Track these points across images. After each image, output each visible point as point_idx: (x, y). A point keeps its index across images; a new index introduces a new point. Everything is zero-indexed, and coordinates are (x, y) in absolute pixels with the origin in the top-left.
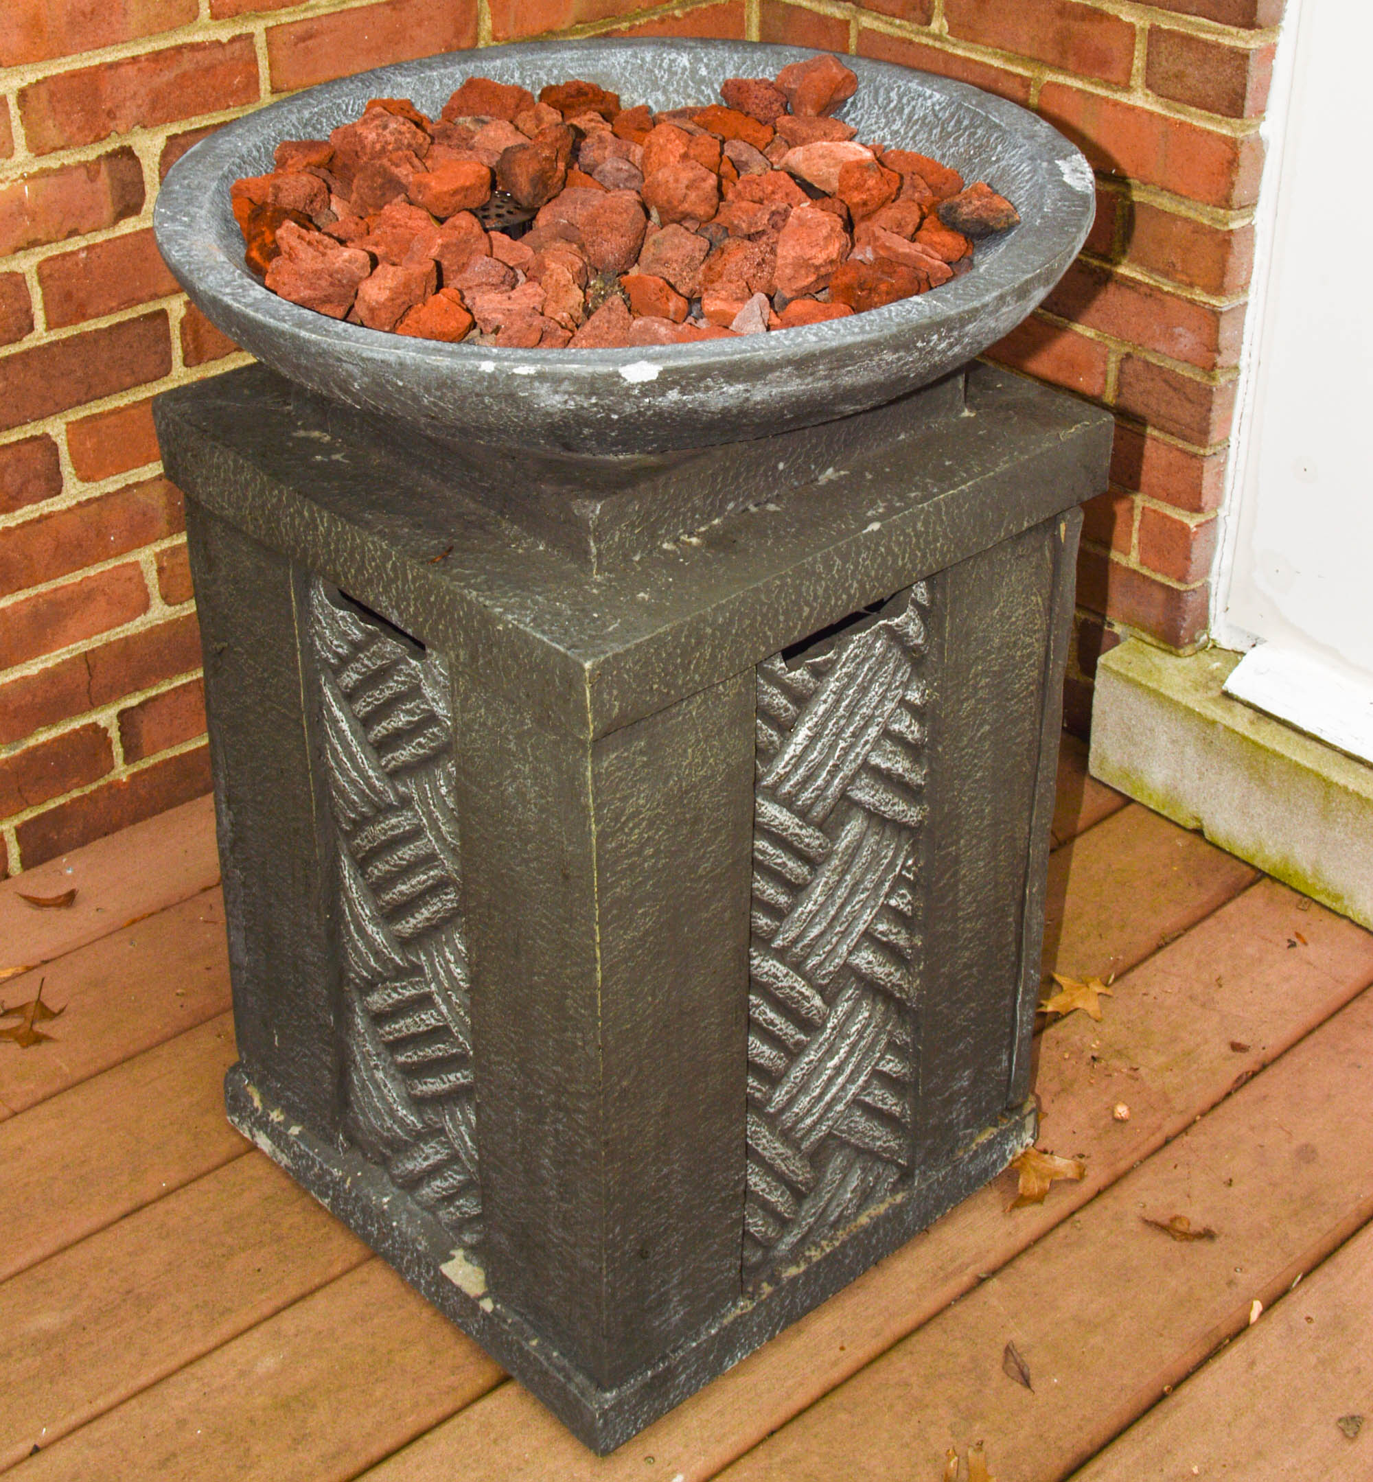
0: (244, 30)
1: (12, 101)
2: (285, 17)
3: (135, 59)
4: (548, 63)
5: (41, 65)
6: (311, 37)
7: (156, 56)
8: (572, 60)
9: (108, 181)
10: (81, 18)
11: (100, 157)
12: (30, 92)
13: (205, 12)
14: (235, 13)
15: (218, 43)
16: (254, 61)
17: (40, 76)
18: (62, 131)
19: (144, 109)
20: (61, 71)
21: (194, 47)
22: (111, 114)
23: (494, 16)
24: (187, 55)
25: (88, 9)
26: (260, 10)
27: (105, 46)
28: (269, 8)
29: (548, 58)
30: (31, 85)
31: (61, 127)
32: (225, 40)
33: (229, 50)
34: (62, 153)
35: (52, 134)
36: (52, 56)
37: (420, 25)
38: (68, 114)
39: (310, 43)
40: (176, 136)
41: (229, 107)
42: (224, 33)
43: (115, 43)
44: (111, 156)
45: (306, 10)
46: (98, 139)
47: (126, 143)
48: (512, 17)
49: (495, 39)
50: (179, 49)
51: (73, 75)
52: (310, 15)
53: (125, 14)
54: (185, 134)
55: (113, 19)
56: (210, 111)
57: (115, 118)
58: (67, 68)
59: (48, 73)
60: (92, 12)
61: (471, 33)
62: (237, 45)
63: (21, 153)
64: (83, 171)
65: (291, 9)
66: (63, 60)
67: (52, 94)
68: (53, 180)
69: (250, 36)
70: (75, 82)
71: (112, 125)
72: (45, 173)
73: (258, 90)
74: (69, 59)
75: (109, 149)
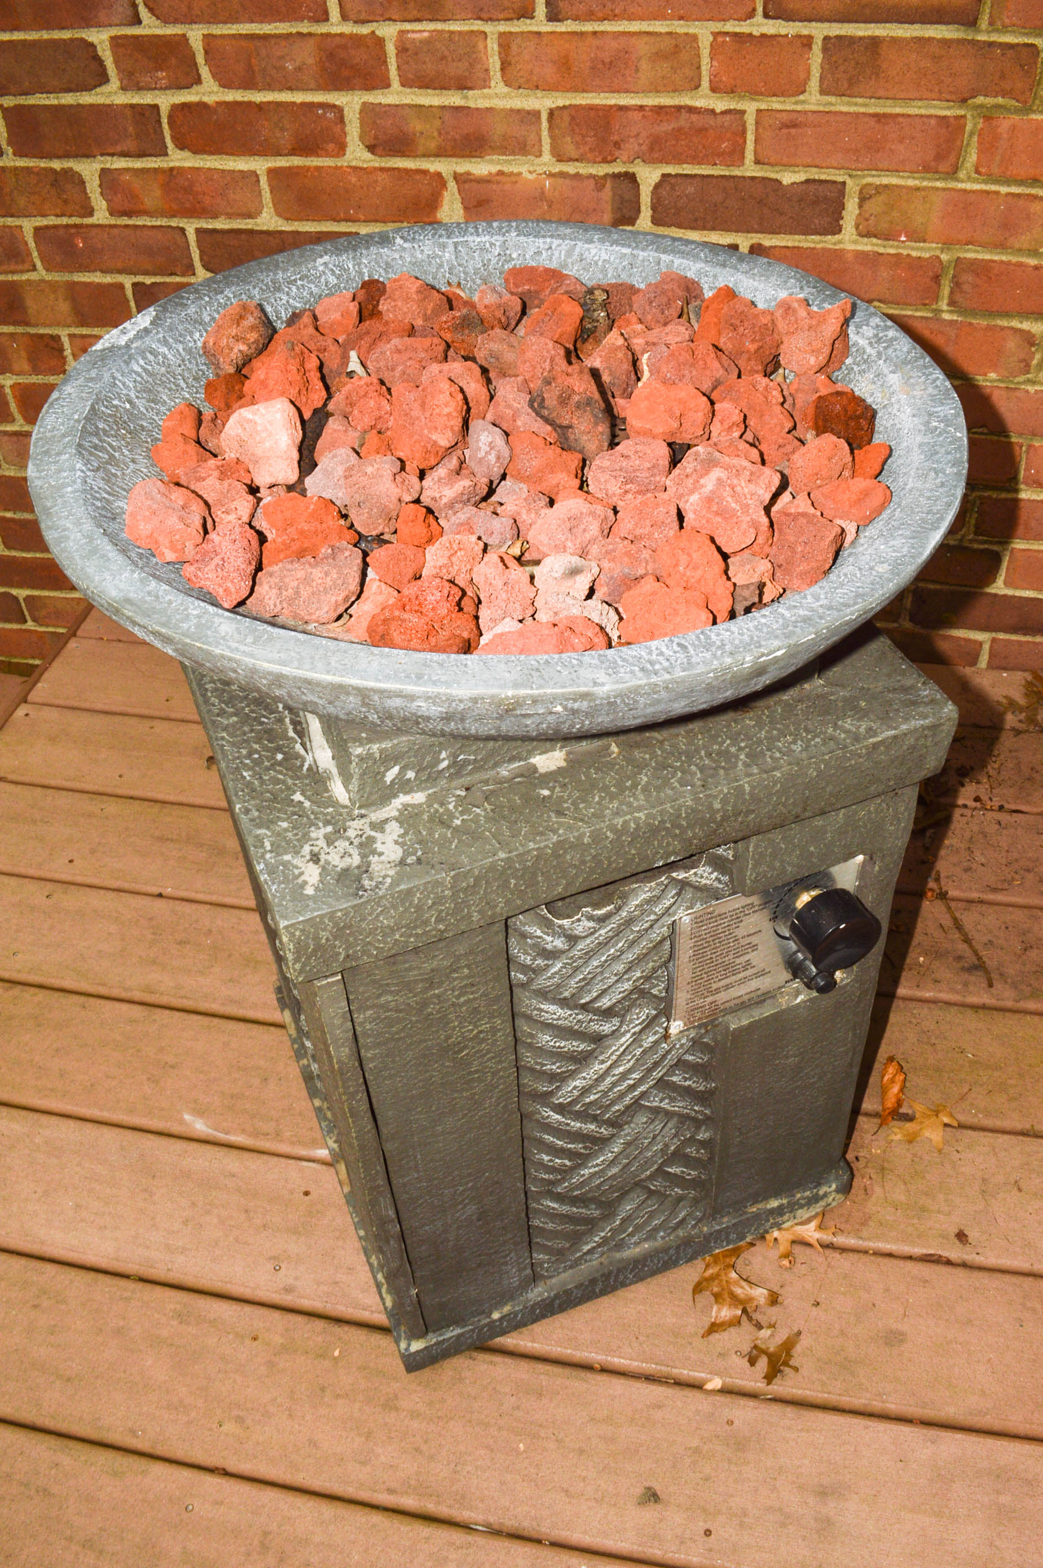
0: (740, 106)
1: (544, 116)
2: (776, 104)
3: (641, 108)
5: (569, 95)
6: (795, 126)
7: (659, 109)
9: (610, 194)
10: (600, 66)
11: (607, 175)
12: (556, 113)
13: (705, 83)
14: (731, 91)
15: (713, 111)
16: (744, 132)
17: (567, 103)
18: (577, 148)
19: (644, 148)
20: (584, 102)
21: (691, 110)
22: (617, 145)
23: (980, 151)
24: (684, 115)
25: (608, 60)
26: (754, 93)
27: (618, 92)
28: (762, 94)
30: (559, 108)
31: (577, 145)
32: (718, 111)
33: (720, 119)
34: (577, 164)
35: (571, 150)
36: (575, 89)
37: (901, 141)
38: (583, 136)
39: (793, 131)
40: (669, 175)
41: (715, 164)
42: (720, 104)
43: (627, 91)
44: (616, 176)
45: (796, 103)
46: (605, 161)
47: (631, 170)
48: (998, 158)
49: (977, 172)
50: (679, 108)
51: (591, 108)
52: (799, 108)
53: (637, 70)
54: (677, 175)
55: (627, 72)
56: (699, 163)
57: (619, 148)
58: (589, 102)
59: (574, 102)
60: (611, 63)
61: (952, 158)
62: (728, 117)
63: (547, 156)
64: (592, 182)
65: (782, 99)
66: (585, 95)
67: (573, 118)
68: (568, 181)
69: (743, 112)
70: (592, 114)
71: (617, 153)
72: (562, 175)
73: (743, 157)
74: (591, 95)
75: (617, 170)
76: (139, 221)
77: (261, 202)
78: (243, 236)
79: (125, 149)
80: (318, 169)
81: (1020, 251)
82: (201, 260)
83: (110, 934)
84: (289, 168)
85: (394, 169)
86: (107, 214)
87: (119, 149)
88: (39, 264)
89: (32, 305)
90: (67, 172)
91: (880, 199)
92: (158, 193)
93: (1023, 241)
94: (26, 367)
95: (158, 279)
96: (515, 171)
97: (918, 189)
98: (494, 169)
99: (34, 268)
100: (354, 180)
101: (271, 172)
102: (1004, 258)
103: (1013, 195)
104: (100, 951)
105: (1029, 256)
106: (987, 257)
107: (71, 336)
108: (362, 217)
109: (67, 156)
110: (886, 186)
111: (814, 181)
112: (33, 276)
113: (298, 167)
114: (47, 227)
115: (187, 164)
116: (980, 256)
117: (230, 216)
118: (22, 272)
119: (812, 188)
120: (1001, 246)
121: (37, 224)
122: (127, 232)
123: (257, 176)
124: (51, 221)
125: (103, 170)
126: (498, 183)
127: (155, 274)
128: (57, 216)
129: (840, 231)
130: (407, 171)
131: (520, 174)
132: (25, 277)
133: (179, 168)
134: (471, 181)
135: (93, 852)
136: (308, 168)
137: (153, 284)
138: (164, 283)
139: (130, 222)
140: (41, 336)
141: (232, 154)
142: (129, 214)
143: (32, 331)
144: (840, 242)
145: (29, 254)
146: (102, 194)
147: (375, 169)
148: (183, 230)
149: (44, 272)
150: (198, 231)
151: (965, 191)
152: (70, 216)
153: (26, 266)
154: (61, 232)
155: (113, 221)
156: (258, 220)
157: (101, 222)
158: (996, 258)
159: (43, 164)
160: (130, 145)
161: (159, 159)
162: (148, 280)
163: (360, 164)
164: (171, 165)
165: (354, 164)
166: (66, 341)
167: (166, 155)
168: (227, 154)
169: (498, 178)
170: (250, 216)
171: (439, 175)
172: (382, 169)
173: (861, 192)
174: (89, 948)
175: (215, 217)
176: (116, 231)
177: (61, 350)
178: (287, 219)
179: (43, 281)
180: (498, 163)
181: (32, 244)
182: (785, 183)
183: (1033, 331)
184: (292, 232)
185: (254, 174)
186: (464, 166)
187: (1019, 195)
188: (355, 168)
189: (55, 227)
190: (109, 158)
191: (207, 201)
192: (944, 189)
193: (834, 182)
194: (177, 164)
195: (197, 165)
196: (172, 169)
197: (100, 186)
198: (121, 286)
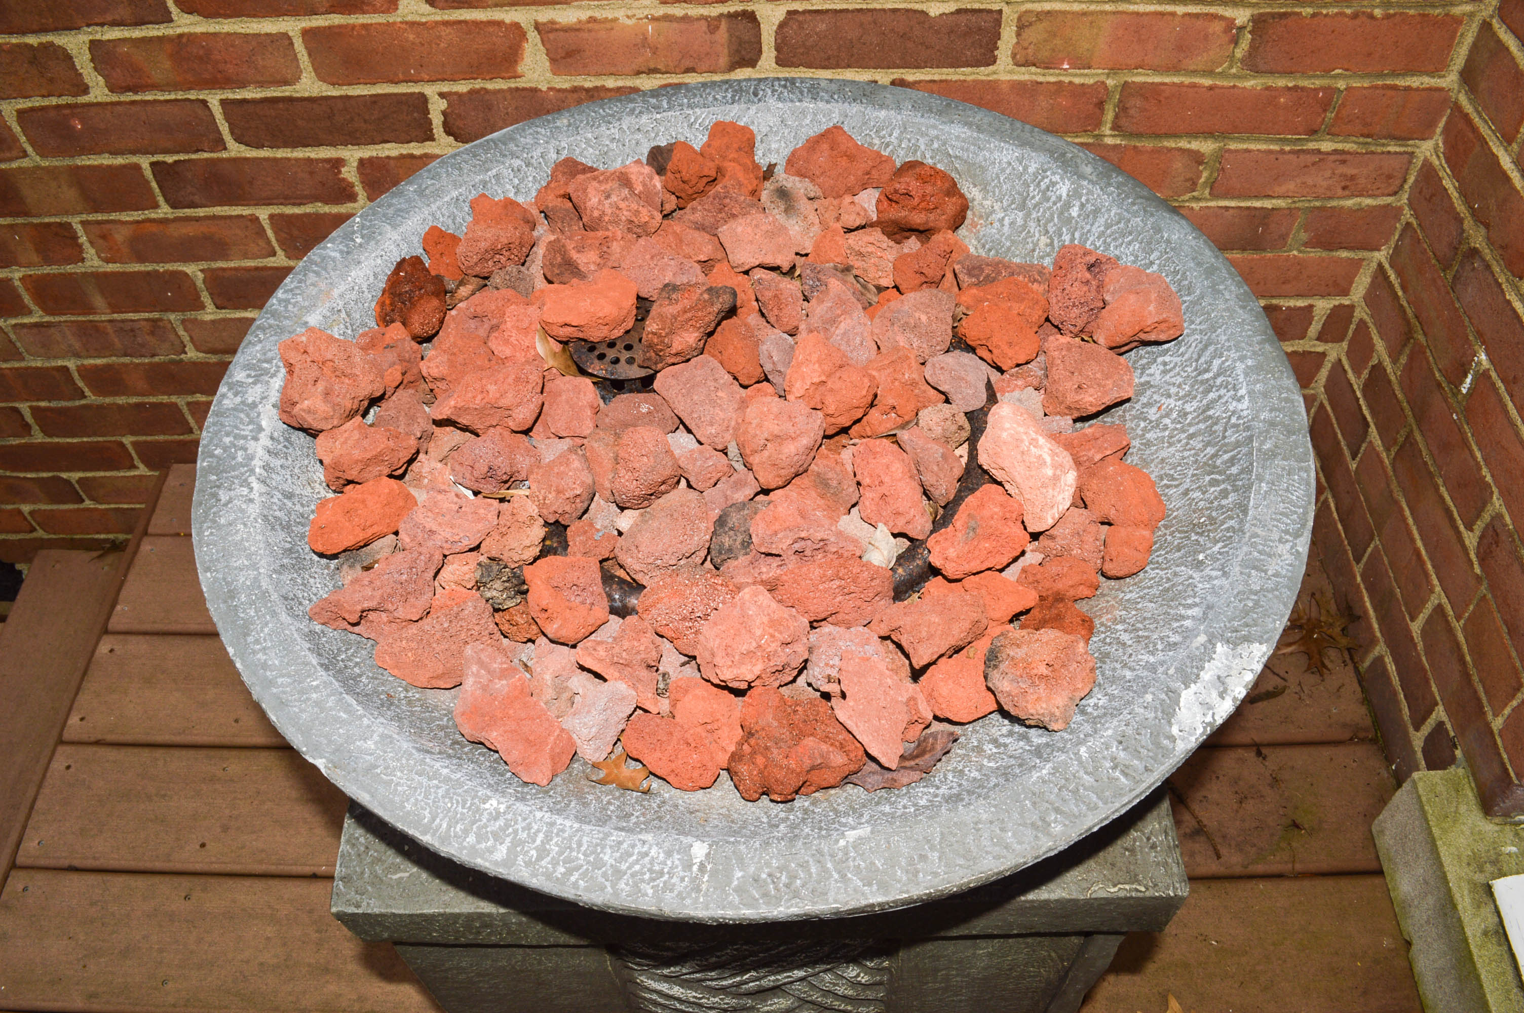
4: (933, 133)
8: (958, 137)
9: (726, 35)
11: (721, 15)
29: (934, 127)
34: (685, 5)
40: (795, 12)
44: (732, 16)
47: (749, 9)
54: (805, 12)
64: (704, 24)
68: (675, 25)
72: (667, 18)
75: (732, 10)
76: (149, 97)
77: (298, 67)
78: (281, 105)
79: (117, 17)
80: (365, 26)
81: (1194, 72)
82: (232, 133)
83: (268, 939)
84: (330, 27)
85: (460, 22)
86: (106, 91)
87: (109, 18)
88: (29, 149)
89: (30, 195)
90: (48, 47)
91: (1040, 26)
92: (167, 64)
93: (1199, 61)
94: (35, 258)
95: (182, 157)
96: (610, 17)
97: (1084, 14)
98: (584, 15)
99: (25, 154)
100: (411, 37)
101: (306, 33)
102: (1176, 80)
103: (1189, 14)
104: (262, 964)
105: (1203, 76)
106: (1157, 79)
107: (82, 223)
108: (427, 77)
109: (44, 30)
110: (1049, 12)
111: (966, 11)
112: (25, 163)
113: (340, 26)
114: (32, 109)
115: (199, 29)
116: (1149, 80)
117: (261, 84)
118: (11, 160)
119: (963, 19)
120: (1175, 69)
121: (19, 106)
122: (134, 109)
123: (289, 38)
124: (37, 102)
125: (91, 42)
126: (590, 31)
127: (178, 152)
128: (43, 96)
129: (995, 62)
130: (477, 24)
131: (616, 20)
132: (14, 165)
133: (190, 35)
134: (557, 30)
135: (225, 829)
136: (353, 27)
137: (176, 162)
138: (189, 160)
139: (138, 98)
140: (49, 225)
141: (255, 16)
142: (135, 89)
143: (35, 221)
144: (994, 73)
145: (16, 140)
146: (95, 69)
147: (436, 23)
148: (204, 103)
149: (38, 158)
150: (224, 103)
151: (1137, 14)
152: (60, 96)
153: (14, 153)
154: (52, 114)
155: (114, 98)
156: (297, 87)
157: (99, 100)
158: (1167, 80)
159: (14, 40)
160: (123, 12)
161: (162, 26)
162: (170, 159)
163: (417, 19)
164: (179, 31)
165: (409, 18)
166: (79, 228)
167: (171, 21)
168: (248, 16)
169: (590, 25)
170: (286, 83)
171: (517, 26)
172: (446, 23)
173: (1019, 19)
174: (248, 962)
175: (243, 85)
176: (119, 108)
177: (74, 237)
178: (333, 84)
179: (38, 167)
180: (589, 7)
181: (17, 129)
182: (932, 14)
183: (1202, 150)
184: (341, 97)
185: (285, 36)
186: (545, 15)
187: (1197, 16)
188: (413, 24)
189: (43, 109)
190: (98, 28)
191: (230, 69)
192: (1114, 13)
193: (990, 11)
194: (186, 30)
195: (211, 29)
196: (181, 36)
197: (92, 60)
198: (137, 167)
